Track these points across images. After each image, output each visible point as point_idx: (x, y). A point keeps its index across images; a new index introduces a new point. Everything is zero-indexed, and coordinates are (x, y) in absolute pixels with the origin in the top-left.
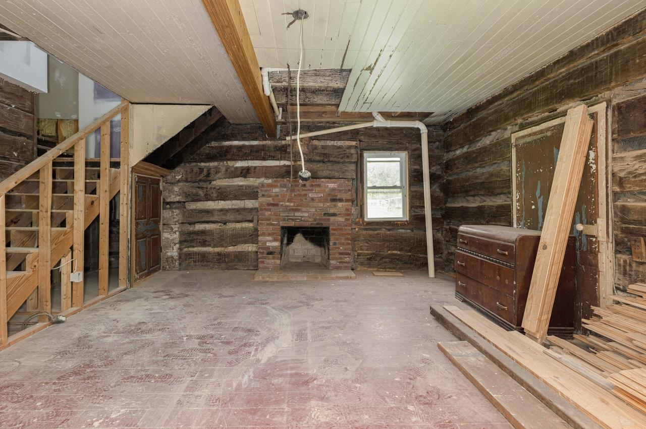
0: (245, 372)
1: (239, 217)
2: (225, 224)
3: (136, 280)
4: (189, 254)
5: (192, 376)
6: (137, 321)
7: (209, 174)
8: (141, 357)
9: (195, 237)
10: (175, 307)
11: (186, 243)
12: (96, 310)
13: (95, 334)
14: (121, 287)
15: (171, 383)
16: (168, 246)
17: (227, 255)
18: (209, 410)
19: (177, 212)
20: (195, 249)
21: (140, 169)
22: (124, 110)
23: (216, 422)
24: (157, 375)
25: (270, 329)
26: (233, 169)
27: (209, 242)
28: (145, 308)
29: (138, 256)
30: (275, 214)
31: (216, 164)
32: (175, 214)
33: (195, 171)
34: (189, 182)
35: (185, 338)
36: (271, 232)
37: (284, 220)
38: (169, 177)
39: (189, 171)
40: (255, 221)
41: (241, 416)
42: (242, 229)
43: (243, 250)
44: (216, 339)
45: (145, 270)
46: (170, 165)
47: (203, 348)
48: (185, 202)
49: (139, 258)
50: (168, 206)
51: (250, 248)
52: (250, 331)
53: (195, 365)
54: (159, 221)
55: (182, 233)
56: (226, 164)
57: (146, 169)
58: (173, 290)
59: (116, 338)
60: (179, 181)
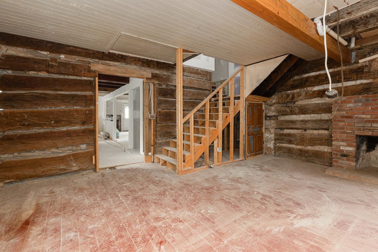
0: (279, 226)
1: (316, 126)
2: (305, 130)
3: (248, 157)
4: (280, 148)
5: (248, 212)
6: (239, 176)
7: (293, 97)
8: (231, 193)
9: (284, 137)
10: (260, 175)
11: (278, 141)
12: (226, 166)
13: (220, 176)
14: (241, 159)
15: (237, 211)
16: (267, 141)
17: (307, 152)
18: (246, 233)
19: (273, 121)
20: (284, 145)
21: (250, 99)
22: (242, 70)
23: (246, 241)
24: (233, 204)
25: (315, 209)
26: (311, 92)
27: (293, 141)
28: (246, 171)
29: (249, 144)
30: (349, 125)
31: (298, 90)
32: (272, 123)
33: (284, 97)
34: (280, 104)
35: (256, 193)
36: (344, 139)
37: (360, 130)
38: (268, 102)
39: (280, 96)
40: (330, 129)
41: (261, 247)
42: (319, 134)
43: (320, 150)
44: (272, 200)
45: (254, 152)
46: (268, 94)
47: (262, 201)
48: (277, 116)
49: (250, 145)
50: (268, 118)
51: (325, 149)
52: (298, 204)
53: (253, 208)
54: (262, 127)
55: (276, 134)
56: (306, 90)
57: (254, 99)
58: (264, 166)
59: (227, 181)
60: (274, 104)
